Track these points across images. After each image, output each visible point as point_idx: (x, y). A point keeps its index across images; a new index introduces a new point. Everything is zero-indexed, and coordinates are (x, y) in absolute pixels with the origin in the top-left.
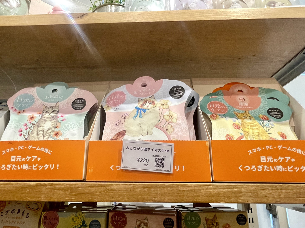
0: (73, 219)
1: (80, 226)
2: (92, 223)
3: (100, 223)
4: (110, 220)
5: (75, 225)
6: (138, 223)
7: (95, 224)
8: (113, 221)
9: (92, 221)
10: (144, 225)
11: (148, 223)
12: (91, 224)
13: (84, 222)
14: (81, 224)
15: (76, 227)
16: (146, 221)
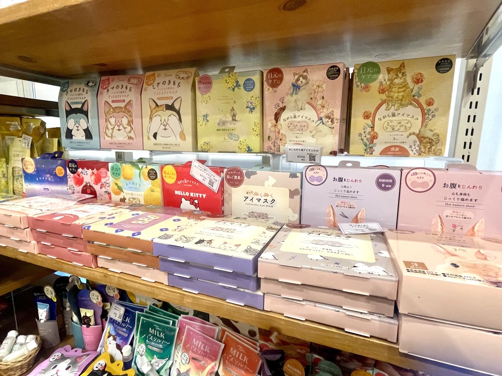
0: (226, 80)
1: (233, 87)
2: (246, 82)
3: (254, 82)
4: (265, 79)
5: (229, 86)
6: (296, 77)
7: (249, 83)
8: (267, 80)
9: (246, 80)
10: (303, 79)
11: (308, 76)
12: (244, 84)
13: (237, 82)
14: (235, 85)
15: (229, 88)
16: (305, 74)
